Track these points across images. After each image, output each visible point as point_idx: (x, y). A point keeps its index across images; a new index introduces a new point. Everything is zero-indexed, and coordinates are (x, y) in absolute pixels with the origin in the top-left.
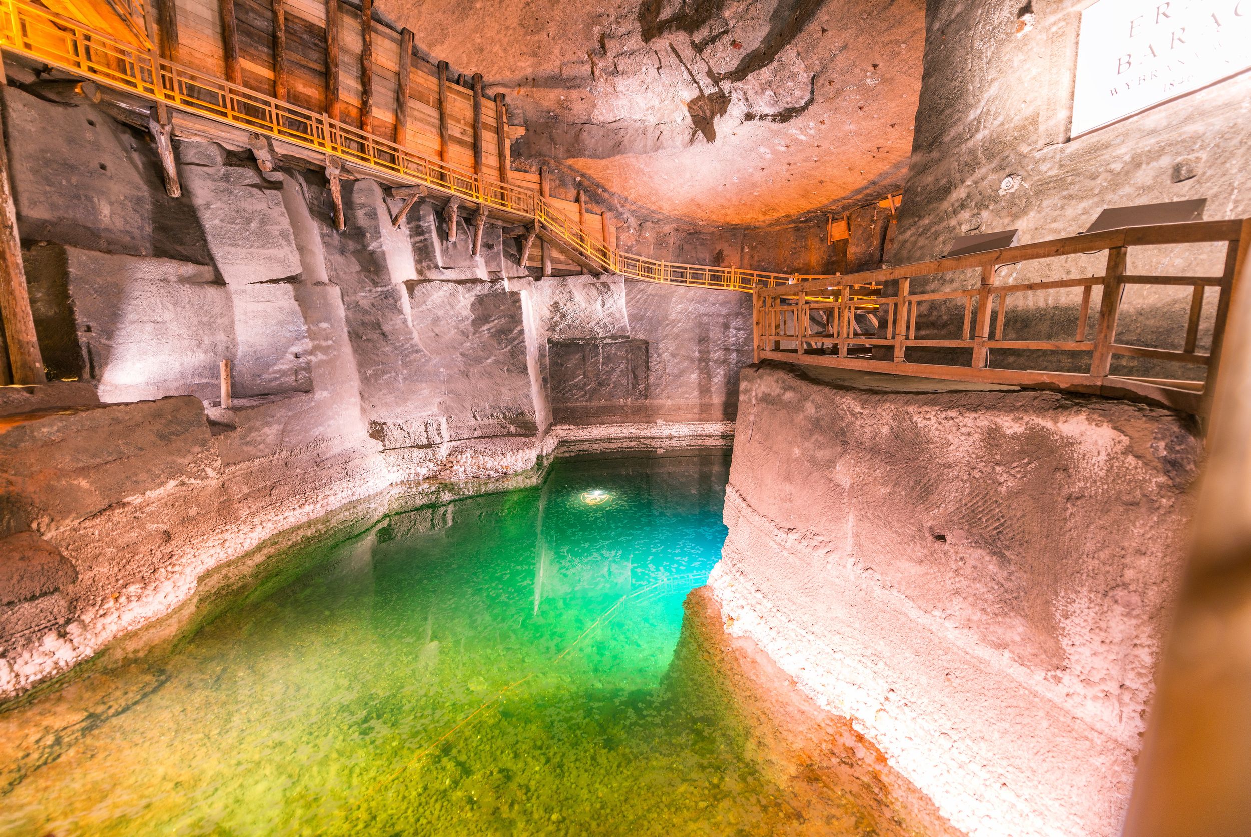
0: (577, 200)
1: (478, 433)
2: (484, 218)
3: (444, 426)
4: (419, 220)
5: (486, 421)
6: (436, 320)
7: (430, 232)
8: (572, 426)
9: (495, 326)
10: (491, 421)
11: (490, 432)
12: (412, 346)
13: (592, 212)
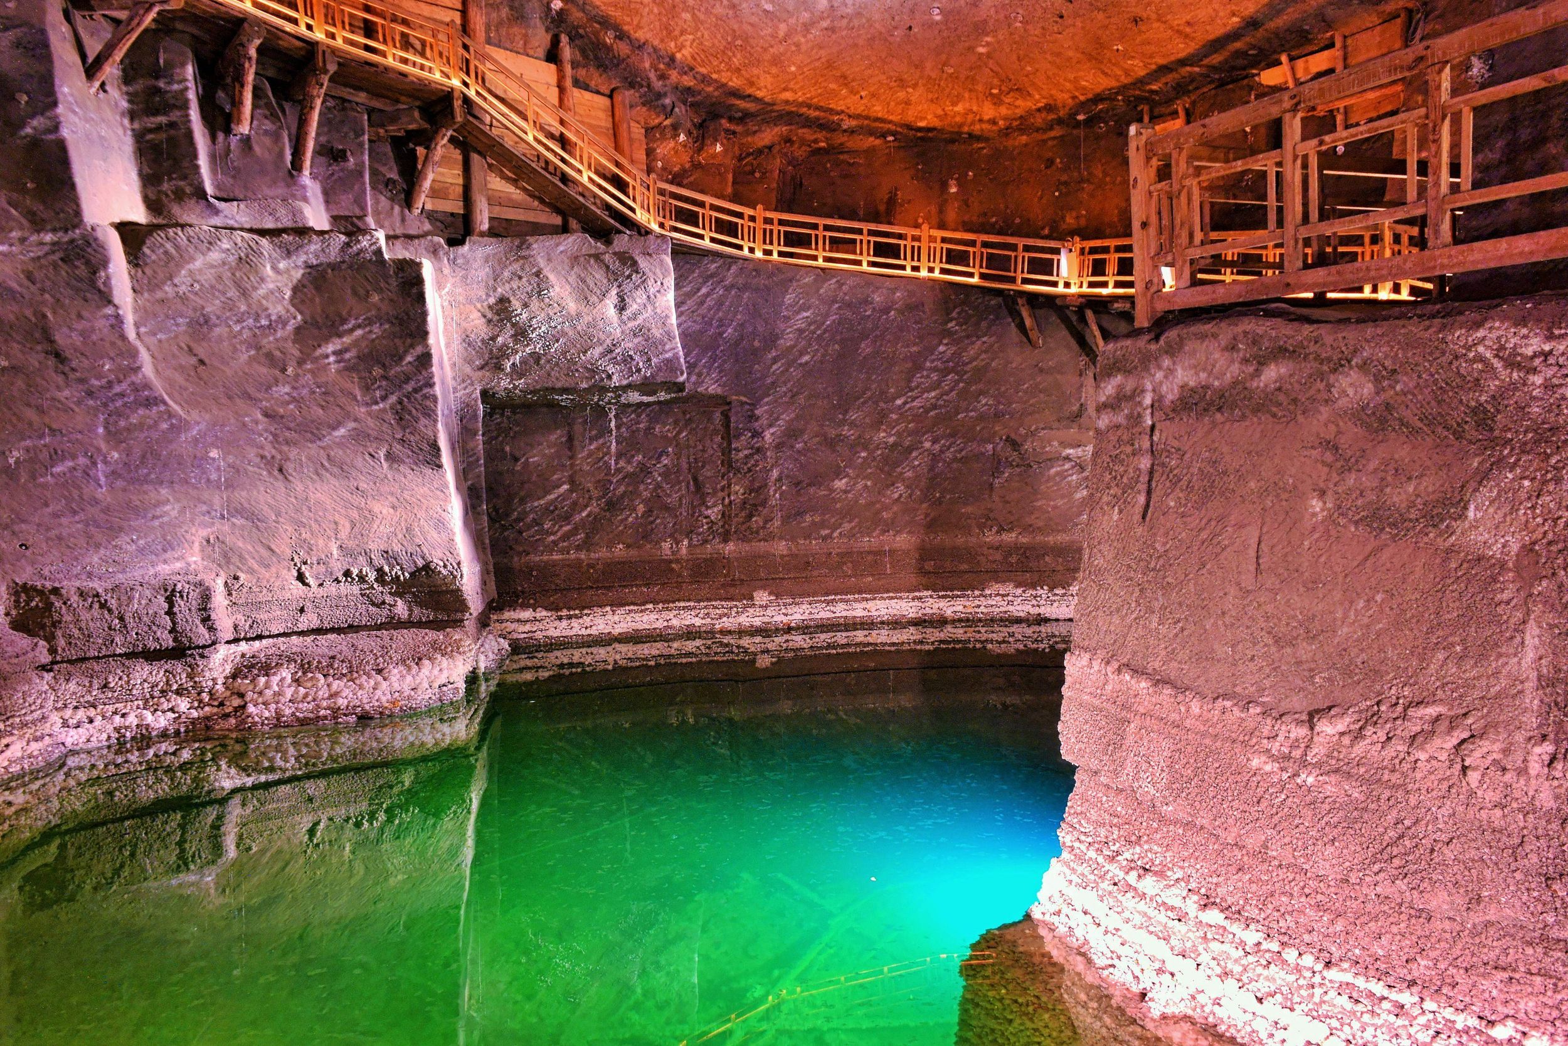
0: (552, 56)
1: (309, 621)
2: (325, 80)
3: (219, 599)
4: (157, 73)
5: (331, 589)
6: (201, 325)
7: (185, 106)
8: (542, 613)
9: (356, 343)
10: (345, 588)
11: (341, 617)
12: (136, 389)
13: (586, 88)
